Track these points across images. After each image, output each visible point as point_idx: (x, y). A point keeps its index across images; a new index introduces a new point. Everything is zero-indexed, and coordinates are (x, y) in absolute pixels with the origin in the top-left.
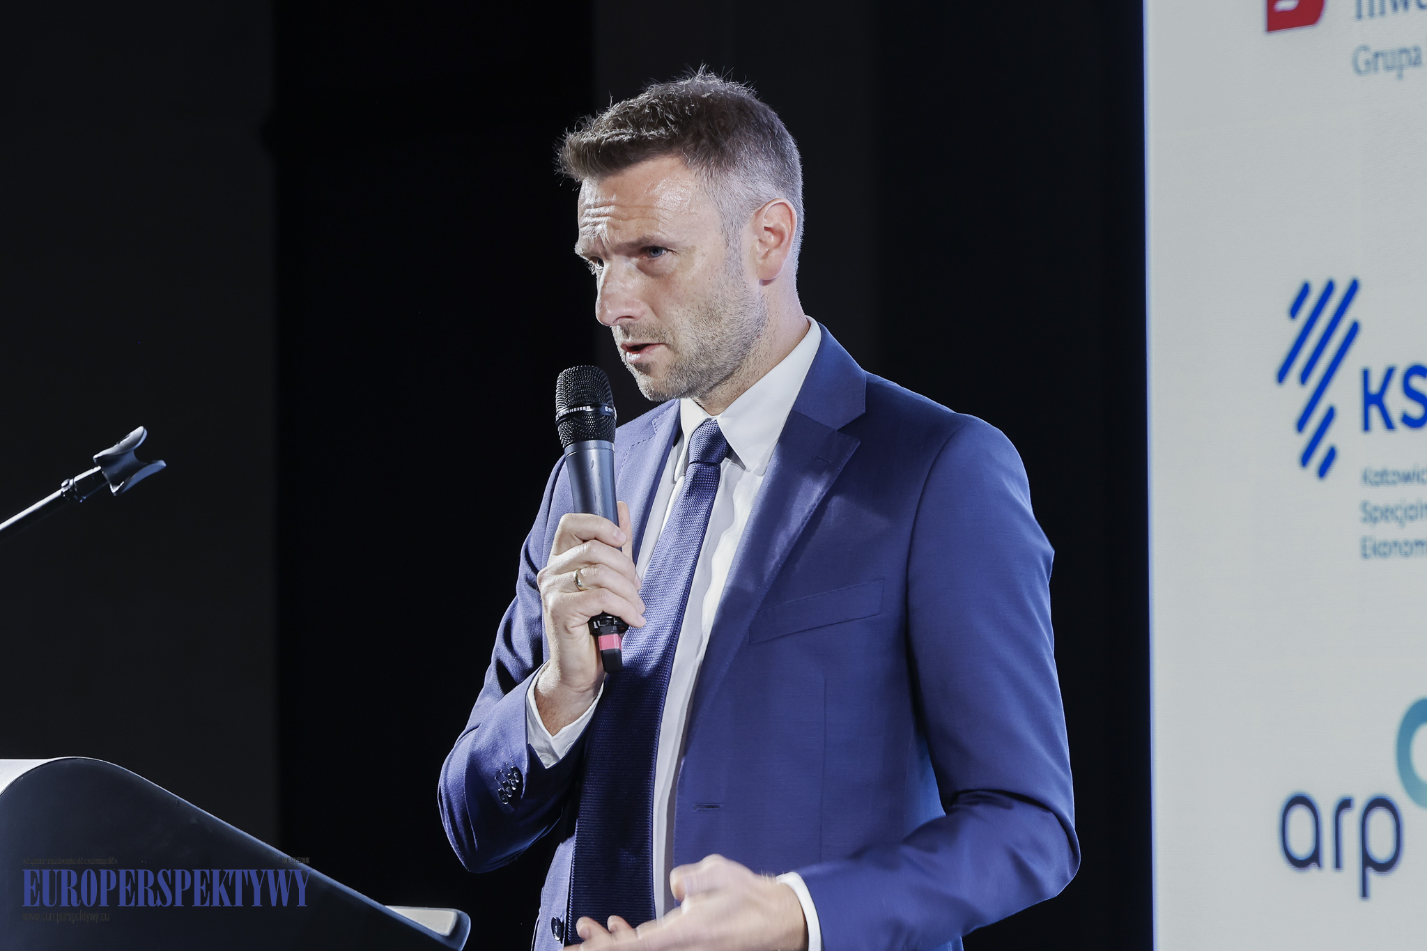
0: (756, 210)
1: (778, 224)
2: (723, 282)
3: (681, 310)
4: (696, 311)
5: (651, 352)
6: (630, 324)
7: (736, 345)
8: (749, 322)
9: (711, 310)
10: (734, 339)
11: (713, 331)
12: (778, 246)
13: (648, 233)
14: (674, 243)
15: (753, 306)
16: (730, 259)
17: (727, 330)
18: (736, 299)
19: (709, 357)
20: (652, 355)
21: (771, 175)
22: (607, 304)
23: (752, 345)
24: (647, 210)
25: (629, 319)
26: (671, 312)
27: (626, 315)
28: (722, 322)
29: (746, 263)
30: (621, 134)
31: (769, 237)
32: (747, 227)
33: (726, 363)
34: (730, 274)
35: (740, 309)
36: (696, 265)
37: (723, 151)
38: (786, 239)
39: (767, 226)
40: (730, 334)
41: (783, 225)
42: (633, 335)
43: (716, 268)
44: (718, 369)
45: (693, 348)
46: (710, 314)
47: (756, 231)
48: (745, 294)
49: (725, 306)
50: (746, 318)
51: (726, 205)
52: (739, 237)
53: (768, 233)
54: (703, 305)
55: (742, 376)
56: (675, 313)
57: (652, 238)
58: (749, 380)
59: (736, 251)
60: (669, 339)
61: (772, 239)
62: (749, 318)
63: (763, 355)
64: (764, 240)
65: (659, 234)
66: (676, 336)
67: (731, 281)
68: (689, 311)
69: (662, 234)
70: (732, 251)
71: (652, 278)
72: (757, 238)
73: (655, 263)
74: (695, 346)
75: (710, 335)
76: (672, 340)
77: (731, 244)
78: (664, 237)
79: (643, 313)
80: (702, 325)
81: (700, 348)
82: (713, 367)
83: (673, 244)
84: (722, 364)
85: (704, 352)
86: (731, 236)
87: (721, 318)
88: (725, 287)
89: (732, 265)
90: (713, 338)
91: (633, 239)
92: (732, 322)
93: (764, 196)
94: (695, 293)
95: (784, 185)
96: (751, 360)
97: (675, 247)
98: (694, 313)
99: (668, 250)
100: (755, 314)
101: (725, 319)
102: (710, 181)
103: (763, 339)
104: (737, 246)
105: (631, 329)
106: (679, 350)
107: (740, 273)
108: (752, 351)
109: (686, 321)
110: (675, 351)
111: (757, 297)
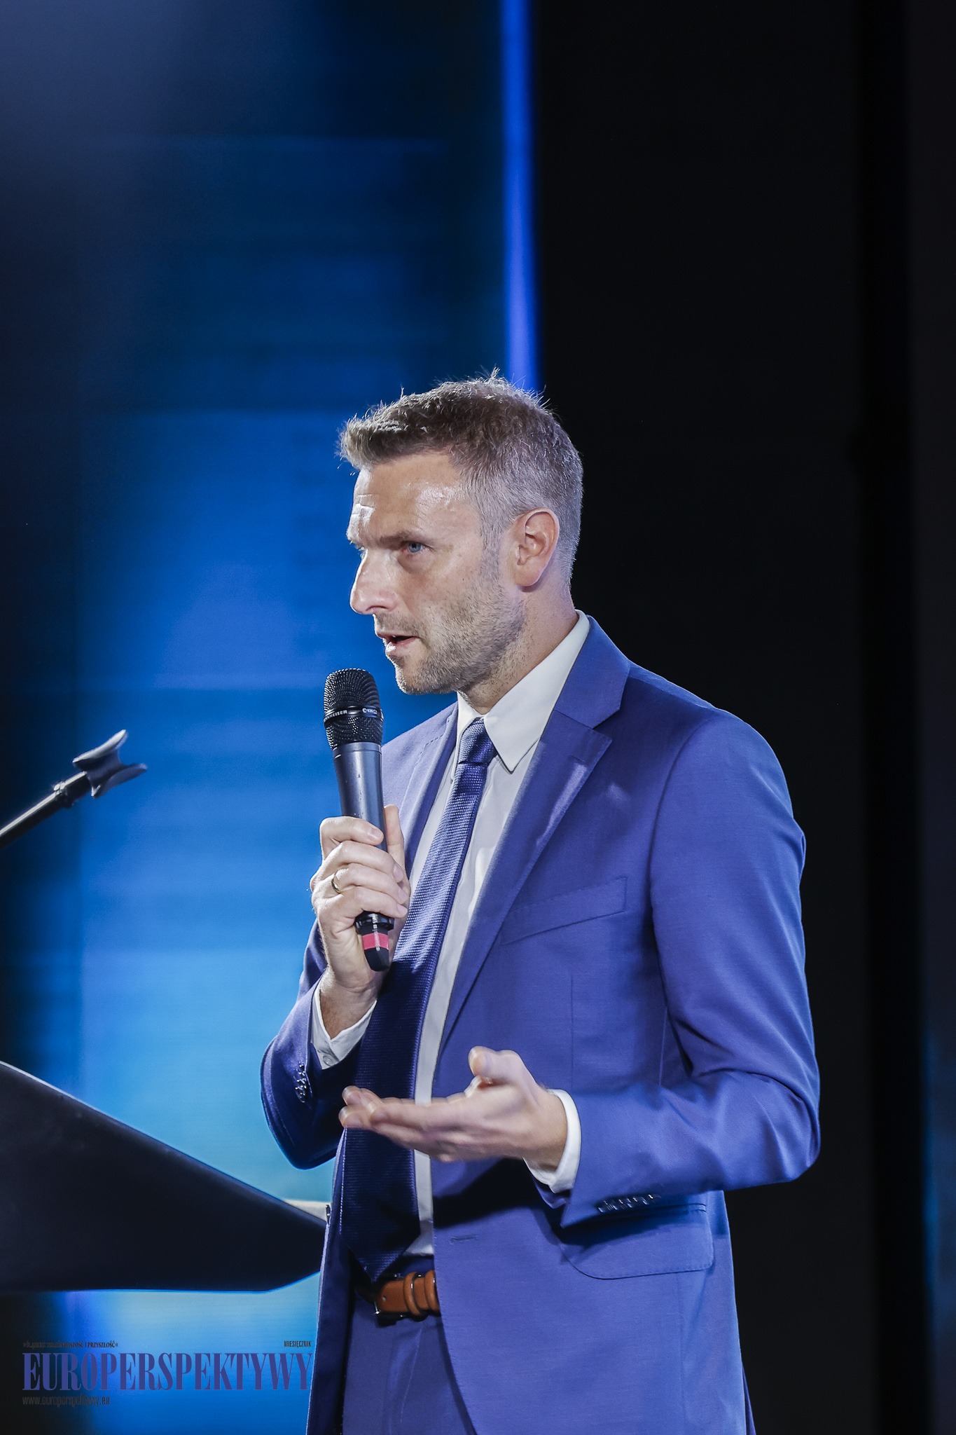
0: (519, 516)
1: (540, 533)
2: (477, 584)
3: (433, 607)
4: (449, 609)
5: (406, 645)
6: (384, 614)
7: (488, 647)
8: (502, 625)
9: (464, 610)
10: (485, 641)
11: (464, 630)
12: (538, 555)
13: (406, 527)
14: (432, 539)
15: (508, 610)
16: (486, 562)
17: (479, 632)
18: (489, 601)
19: (459, 656)
20: (406, 648)
21: (541, 483)
22: (360, 592)
23: (508, 648)
24: (408, 504)
25: (383, 609)
26: (424, 608)
27: (378, 604)
28: (474, 622)
29: (503, 567)
30: (393, 425)
31: (532, 544)
32: (508, 533)
33: (479, 663)
34: (486, 577)
35: (494, 612)
36: (451, 564)
37: (493, 456)
38: (546, 549)
39: (529, 533)
40: (481, 635)
41: (545, 534)
42: (387, 626)
43: (471, 570)
44: (470, 668)
45: (443, 645)
46: (460, 613)
47: (516, 536)
48: (500, 597)
49: (477, 607)
50: (499, 621)
51: (487, 508)
52: (499, 541)
53: (530, 540)
54: (455, 603)
55: (500, 678)
56: (428, 609)
57: (410, 533)
58: (508, 681)
59: (493, 555)
60: (422, 633)
61: (535, 547)
62: (503, 621)
63: (520, 657)
64: (525, 546)
65: (418, 529)
66: (428, 632)
67: (485, 584)
68: (442, 608)
69: (422, 529)
70: (489, 555)
71: (410, 573)
72: (518, 544)
73: (414, 558)
74: (446, 643)
75: (461, 634)
76: (424, 635)
77: (489, 547)
78: (422, 533)
79: (396, 605)
80: (453, 623)
81: (450, 645)
82: (464, 666)
83: (432, 541)
84: (472, 663)
85: (453, 650)
86: (490, 539)
87: (472, 618)
88: (479, 588)
89: (487, 567)
90: (464, 638)
91: (392, 533)
92: (483, 623)
93: (530, 503)
94: (448, 592)
95: (555, 496)
96: (509, 662)
97: (433, 544)
98: (446, 611)
99: (426, 546)
100: (510, 618)
101: (477, 620)
102: (474, 480)
103: (520, 642)
104: (495, 550)
105: (385, 619)
106: (430, 645)
107: (496, 576)
108: (508, 654)
109: (438, 619)
110: (428, 647)
111: (514, 602)
